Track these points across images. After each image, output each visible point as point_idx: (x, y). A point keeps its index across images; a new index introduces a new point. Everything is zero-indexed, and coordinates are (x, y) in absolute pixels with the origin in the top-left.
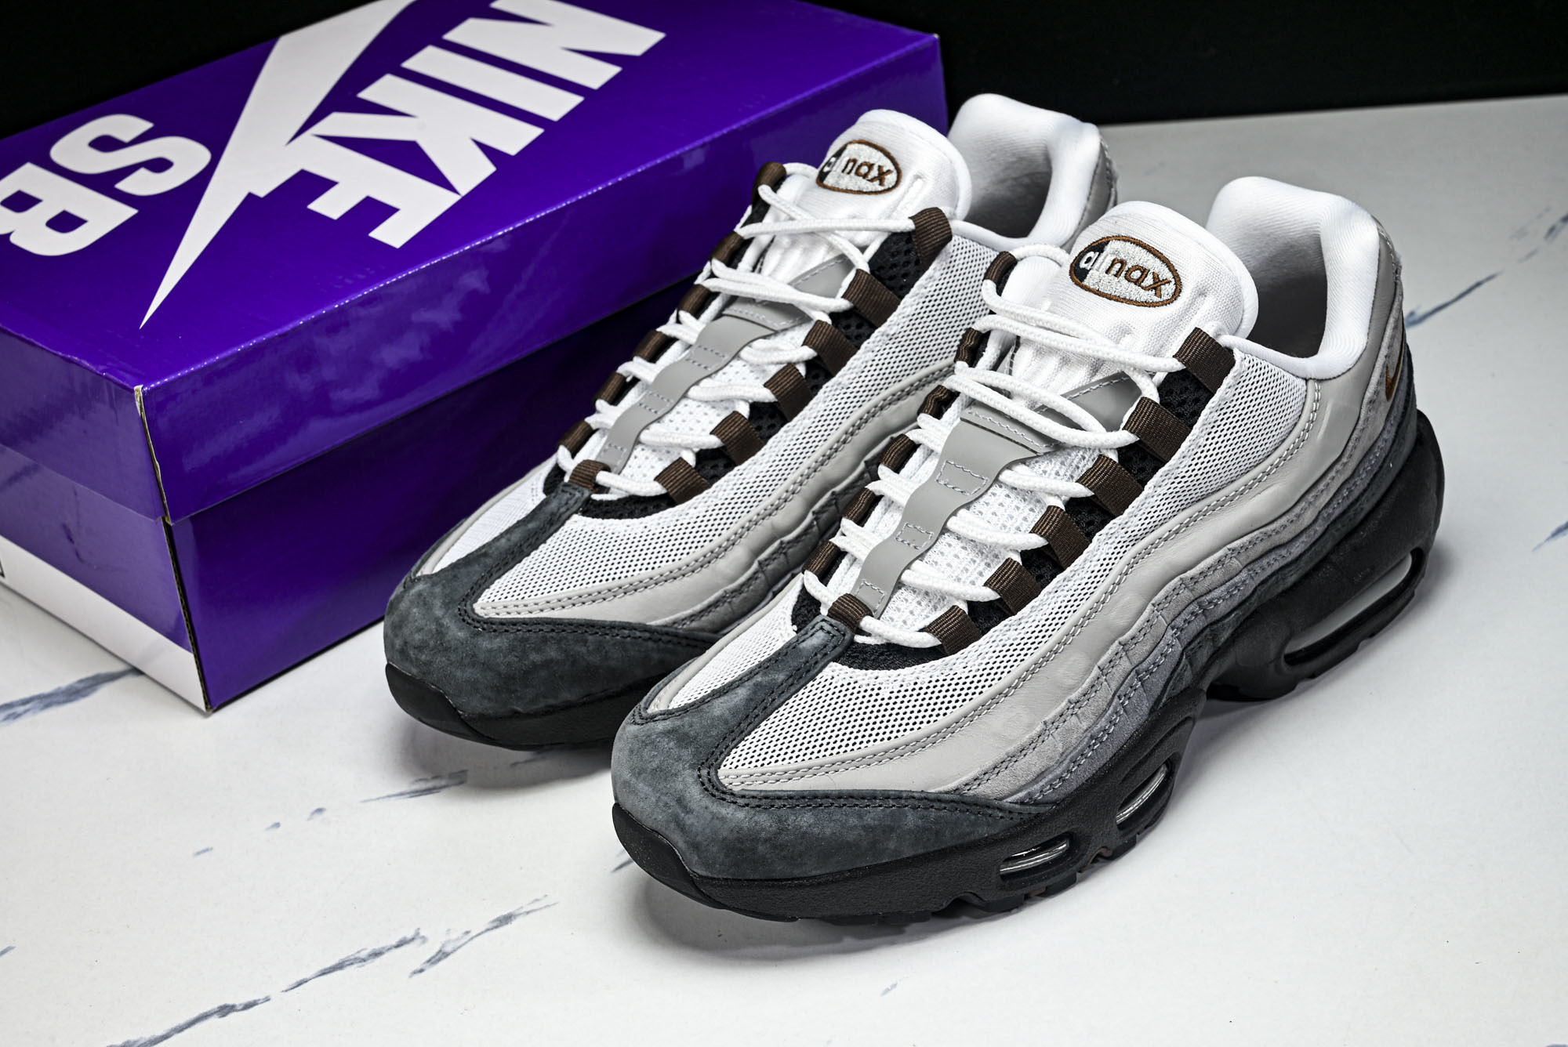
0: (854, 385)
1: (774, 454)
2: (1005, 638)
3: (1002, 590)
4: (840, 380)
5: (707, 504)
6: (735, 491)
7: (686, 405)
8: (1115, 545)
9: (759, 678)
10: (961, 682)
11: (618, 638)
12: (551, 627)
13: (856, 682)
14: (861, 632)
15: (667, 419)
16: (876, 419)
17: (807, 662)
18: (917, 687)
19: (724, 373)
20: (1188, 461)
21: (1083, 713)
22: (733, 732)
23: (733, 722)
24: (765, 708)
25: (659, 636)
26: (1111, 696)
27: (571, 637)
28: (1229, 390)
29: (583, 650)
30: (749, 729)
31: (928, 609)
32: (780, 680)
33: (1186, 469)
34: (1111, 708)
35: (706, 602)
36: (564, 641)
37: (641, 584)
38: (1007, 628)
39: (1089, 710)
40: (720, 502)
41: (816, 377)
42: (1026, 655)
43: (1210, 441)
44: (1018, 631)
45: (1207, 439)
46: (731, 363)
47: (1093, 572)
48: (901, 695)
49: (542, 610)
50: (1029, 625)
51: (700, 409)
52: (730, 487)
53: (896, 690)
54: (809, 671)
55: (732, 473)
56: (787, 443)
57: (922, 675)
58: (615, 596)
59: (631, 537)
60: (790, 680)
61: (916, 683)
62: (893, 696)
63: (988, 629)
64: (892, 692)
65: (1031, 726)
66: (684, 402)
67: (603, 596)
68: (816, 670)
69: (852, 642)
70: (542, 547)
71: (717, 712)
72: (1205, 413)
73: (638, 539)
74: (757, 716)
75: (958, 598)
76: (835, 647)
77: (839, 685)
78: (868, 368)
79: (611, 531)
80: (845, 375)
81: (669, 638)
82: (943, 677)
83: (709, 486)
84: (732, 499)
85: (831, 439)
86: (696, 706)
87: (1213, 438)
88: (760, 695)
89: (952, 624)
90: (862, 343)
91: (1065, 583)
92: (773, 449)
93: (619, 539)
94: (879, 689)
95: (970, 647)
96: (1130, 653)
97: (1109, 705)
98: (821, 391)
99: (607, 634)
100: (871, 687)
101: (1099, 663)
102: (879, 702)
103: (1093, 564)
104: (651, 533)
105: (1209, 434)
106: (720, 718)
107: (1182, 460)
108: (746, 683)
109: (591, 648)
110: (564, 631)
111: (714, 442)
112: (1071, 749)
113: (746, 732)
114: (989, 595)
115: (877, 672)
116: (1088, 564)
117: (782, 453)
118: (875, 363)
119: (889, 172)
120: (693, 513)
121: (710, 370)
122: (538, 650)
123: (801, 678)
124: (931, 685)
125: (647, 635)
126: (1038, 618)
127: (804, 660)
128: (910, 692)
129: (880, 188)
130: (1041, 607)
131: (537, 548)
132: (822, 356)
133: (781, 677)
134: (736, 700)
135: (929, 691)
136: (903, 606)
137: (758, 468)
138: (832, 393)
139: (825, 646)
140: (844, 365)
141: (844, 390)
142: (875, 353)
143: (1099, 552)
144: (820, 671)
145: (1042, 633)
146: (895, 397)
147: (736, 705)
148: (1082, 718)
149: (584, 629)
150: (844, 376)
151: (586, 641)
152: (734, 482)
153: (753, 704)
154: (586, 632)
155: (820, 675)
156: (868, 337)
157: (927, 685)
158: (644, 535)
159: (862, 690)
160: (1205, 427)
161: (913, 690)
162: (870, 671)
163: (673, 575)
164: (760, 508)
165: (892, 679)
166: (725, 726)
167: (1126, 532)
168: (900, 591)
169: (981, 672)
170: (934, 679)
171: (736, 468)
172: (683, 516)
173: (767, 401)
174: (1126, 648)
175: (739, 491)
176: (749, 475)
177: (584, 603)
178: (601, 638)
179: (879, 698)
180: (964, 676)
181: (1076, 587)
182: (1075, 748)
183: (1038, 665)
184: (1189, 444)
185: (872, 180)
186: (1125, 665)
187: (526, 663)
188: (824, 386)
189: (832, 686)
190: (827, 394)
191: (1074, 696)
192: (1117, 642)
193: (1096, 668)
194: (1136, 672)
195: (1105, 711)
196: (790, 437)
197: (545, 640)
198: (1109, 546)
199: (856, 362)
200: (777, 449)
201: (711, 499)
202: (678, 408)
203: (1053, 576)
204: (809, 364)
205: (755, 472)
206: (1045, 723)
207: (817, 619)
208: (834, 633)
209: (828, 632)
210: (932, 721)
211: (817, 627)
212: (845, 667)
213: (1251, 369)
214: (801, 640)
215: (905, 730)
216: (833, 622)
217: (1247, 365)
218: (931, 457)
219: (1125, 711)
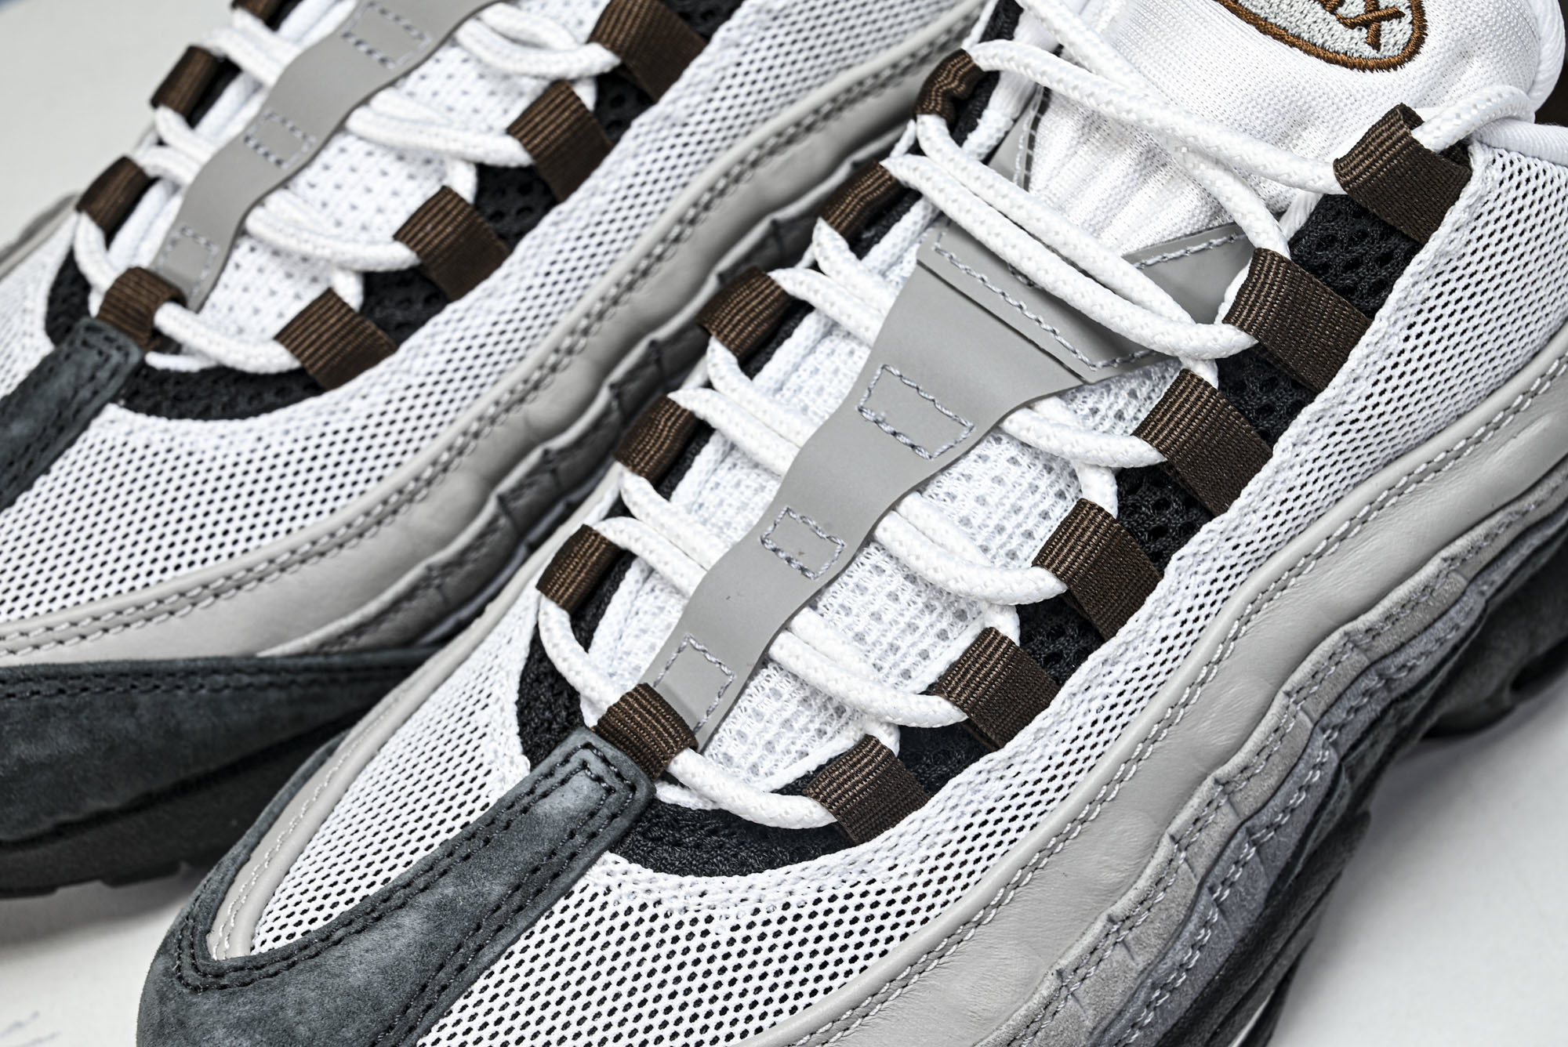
0: (697, 118)
1: (530, 273)
2: (979, 797)
3: (975, 704)
4: (670, 109)
5: (391, 386)
6: (447, 356)
7: (343, 150)
8: (1213, 575)
9: (447, 889)
10: (883, 899)
11: (203, 692)
12: (58, 684)
13: (658, 902)
14: (673, 781)
15: (302, 181)
16: (743, 187)
17: (553, 853)
18: (789, 914)
19: (423, 77)
20: (1364, 387)
21: (1137, 939)
22: (391, 1028)
23: (391, 1005)
24: (462, 967)
25: (289, 677)
26: (1193, 891)
27: (100, 702)
28: (1458, 235)
29: (130, 725)
30: (426, 1023)
31: (824, 716)
32: (493, 898)
33: (1362, 403)
34: (1195, 918)
35: (388, 596)
36: (87, 712)
37: (251, 575)
38: (984, 776)
39: (1150, 932)
40: (416, 381)
41: (619, 101)
42: (1021, 829)
43: (1412, 342)
44: (1005, 782)
45: (1407, 339)
46: (439, 55)
47: (1164, 640)
48: (755, 933)
49: (37, 647)
50: (1028, 766)
51: (372, 160)
52: (438, 347)
53: (743, 923)
54: (556, 876)
55: (440, 319)
56: (557, 247)
57: (800, 887)
58: (194, 605)
59: (229, 462)
60: (517, 898)
61: (786, 906)
62: (738, 935)
63: (944, 780)
64: (735, 928)
65: (1029, 984)
66: (339, 142)
67: (169, 608)
68: (572, 875)
69: (653, 801)
70: (42, 484)
71: (357, 976)
72: (1401, 284)
73: (242, 467)
74: (444, 988)
75: (879, 719)
76: (614, 816)
77: (621, 909)
78: (728, 82)
79: (187, 448)
80: (680, 98)
81: (310, 676)
82: (846, 889)
83: (393, 349)
84: (443, 372)
85: (650, 235)
86: (312, 951)
87: (1419, 336)
88: (452, 934)
89: (859, 783)
90: (714, 29)
91: (1107, 668)
92: (527, 262)
93: (202, 468)
94: (709, 919)
95: (903, 825)
96: (1238, 797)
97: (1191, 909)
98: (629, 134)
99: (179, 687)
100: (691, 915)
101: (1173, 829)
102: (708, 952)
103: (1166, 622)
104: (270, 453)
105: (1410, 327)
106: (363, 994)
107: (1351, 385)
108: (421, 899)
109: (146, 718)
110: (85, 689)
111: (401, 256)
112: (1112, 1016)
113: (419, 1031)
114: (942, 712)
115: (703, 882)
116: (1156, 624)
117: (545, 268)
118: (742, 70)
120: (359, 407)
121: (394, 69)
122: (31, 736)
123: (539, 891)
124: (820, 908)
125: (266, 678)
126: (1048, 752)
127: (546, 847)
128: (774, 927)
130: (1055, 728)
131: (29, 487)
132: (631, 65)
133: (496, 889)
134: (398, 944)
135: (816, 922)
136: (769, 707)
137: (497, 305)
138: (652, 136)
139: (592, 815)
140: (675, 76)
141: (677, 130)
142: (742, 49)
143: (1178, 597)
144: (582, 874)
145: (1057, 776)
146: (783, 139)
147: (399, 960)
148: (1135, 948)
149: (129, 681)
150: (677, 100)
151: (133, 708)
152: (445, 337)
153: (435, 958)
154: (133, 687)
155: (581, 883)
156: (728, 16)
157: (809, 908)
158: (257, 456)
159: (672, 922)
160: (1401, 314)
161: (782, 920)
162: (690, 878)
163: (318, 548)
164: (500, 391)
165: (736, 897)
166: (374, 1016)
167: (1235, 547)
168: (765, 672)
169: (925, 877)
170: (825, 896)
171: (450, 308)
172: (339, 415)
173: (513, 164)
174: (1230, 788)
175: (457, 356)
176: (478, 321)
177: (127, 625)
178: (165, 697)
179: (709, 941)
180: (889, 887)
181: (1128, 676)
182: (1120, 1014)
183: (1046, 853)
184: (1366, 351)
186: (1224, 820)
187: (7, 762)
188: (636, 123)
189: (607, 913)
190: (641, 140)
191: (1120, 907)
192: (1209, 781)
193: (1166, 840)
194: (1248, 829)
195: (1184, 923)
196: (562, 236)
197: (44, 713)
198: (1199, 578)
199: (700, 70)
200: (535, 262)
201: (396, 377)
202: (326, 156)
203: (1082, 656)
204: (603, 81)
205: (489, 312)
206: (1060, 973)
207: (575, 739)
208: (610, 781)
209: (599, 779)
210: (821, 991)
211: (574, 762)
212: (636, 867)
213: (1506, 184)
214: (539, 791)
215: (763, 1016)
216: (610, 751)
217: (1498, 176)
218: (844, 347)
219: (1222, 912)
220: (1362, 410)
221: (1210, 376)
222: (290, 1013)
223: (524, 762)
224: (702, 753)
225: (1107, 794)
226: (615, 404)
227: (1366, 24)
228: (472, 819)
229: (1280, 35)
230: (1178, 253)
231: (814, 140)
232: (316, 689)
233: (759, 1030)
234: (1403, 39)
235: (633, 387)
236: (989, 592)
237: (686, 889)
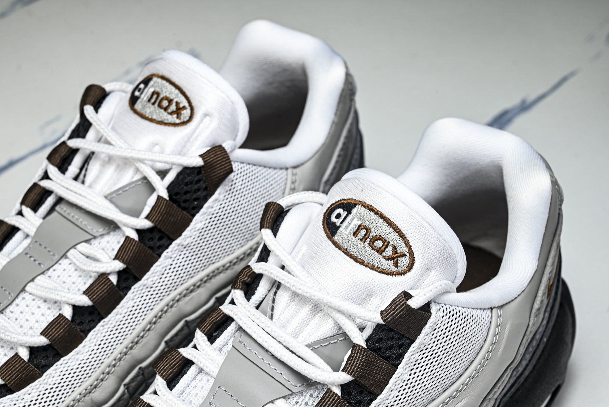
0: (156, 285)
1: (93, 345)
4: (145, 282)
5: (39, 390)
6: (61, 377)
7: (24, 299)
15: (8, 310)
16: (174, 309)
19: (54, 270)
20: (395, 393)
28: (427, 337)
33: (395, 399)
40: (49, 387)
41: (127, 279)
43: (412, 376)
45: (410, 375)
46: (60, 262)
51: (35, 302)
52: (58, 374)
55: (58, 363)
56: (103, 335)
66: (23, 295)
72: (407, 355)
78: (167, 271)
80: (149, 278)
83: (41, 376)
84: (59, 383)
85: (139, 328)
87: (415, 373)
90: (162, 252)
92: (92, 340)
98: (130, 292)
105: (411, 370)
107: (390, 393)
111: (43, 341)
117: (99, 342)
118: (172, 267)
119: (184, 108)
120: (28, 398)
121: (43, 267)
129: (178, 121)
132: (130, 267)
137: (81, 357)
138: (139, 292)
140: (148, 270)
141: (149, 289)
142: (172, 259)
146: (189, 291)
150: (148, 278)
152: (61, 370)
156: (167, 247)
160: (408, 366)
164: (81, 389)
171: (62, 359)
172: (20, 401)
173: (86, 305)
175: (65, 377)
176: (73, 363)
184: (395, 380)
185: (171, 113)
188: (133, 288)
190: (135, 294)
196: (106, 330)
199: (157, 268)
200: (95, 340)
201: (42, 386)
202: (17, 301)
204: (120, 273)
205: (77, 360)
213: (445, 317)
217: (442, 315)
218: (205, 378)
220: (395, 401)
221: (338, 391)
226: (126, 391)
227: (393, 259)
229: (362, 263)
230: (326, 344)
231: (200, 290)
234: (406, 264)
235: (133, 384)
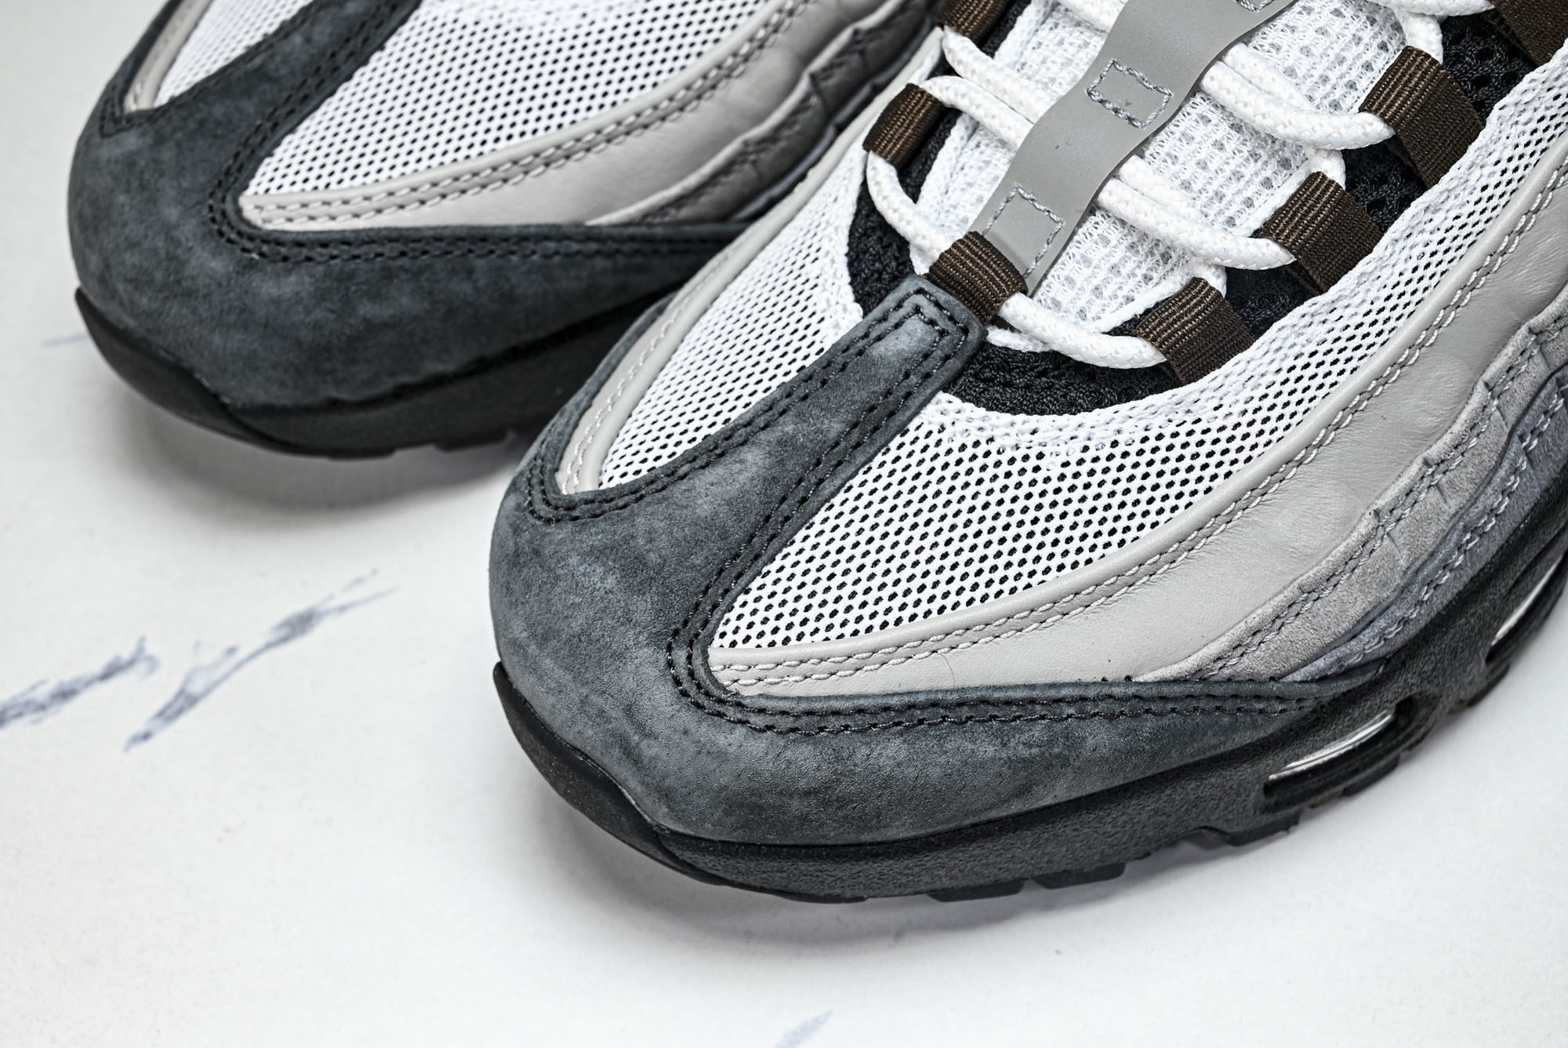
2: (1302, 340)
3: (1302, 246)
8: (1533, 125)
9: (787, 426)
10: (1209, 438)
11: (535, 258)
12: (399, 246)
13: (991, 440)
14: (1003, 324)
17: (889, 392)
18: (1118, 451)
21: (1451, 483)
22: (737, 555)
23: (737, 534)
24: (804, 500)
25: (615, 246)
26: (1504, 439)
27: (439, 265)
29: (466, 288)
30: (770, 551)
31: (1150, 262)
32: (832, 435)
34: (1506, 464)
35: (707, 169)
36: (426, 275)
37: (579, 145)
38: (1307, 319)
39: (1463, 475)
42: (1342, 372)
44: (1328, 326)
47: (1484, 188)
48: (1084, 469)
49: (379, 211)
50: (1350, 311)
53: (1073, 460)
54: (892, 414)
57: (1128, 426)
58: (526, 173)
59: (556, 37)
60: (855, 436)
61: (1115, 444)
62: (1069, 471)
63: (1267, 324)
64: (1066, 464)
65: (1347, 523)
67: (503, 175)
68: (908, 414)
69: (984, 345)
70: (377, 60)
71: (704, 508)
73: (569, 42)
74: (787, 519)
75: (1207, 262)
76: (947, 358)
77: (956, 446)
79: (515, 24)
81: (636, 246)
82: (1172, 428)
86: (659, 485)
88: (794, 468)
89: (1189, 322)
91: (1429, 216)
93: (530, 43)
94: (1040, 456)
95: (1228, 367)
96: (1550, 347)
97: (1502, 456)
99: (512, 253)
100: (1023, 452)
101: (1487, 376)
102: (1040, 487)
103: (1487, 170)
104: (595, 29)
106: (709, 524)
108: (763, 436)
109: (482, 283)
110: (425, 252)
112: (1425, 557)
113: (764, 558)
114: (1270, 255)
115: (1034, 420)
116: (1477, 172)
122: (376, 296)
123: (876, 429)
124: (1148, 446)
125: (593, 246)
126: (1371, 296)
127: (882, 387)
128: (1103, 464)
130: (1378, 274)
131: (365, 62)
133: (834, 427)
134: (742, 478)
135: (1144, 459)
136: (1097, 254)
139: (926, 356)
143: (1499, 146)
144: (917, 413)
145: (1378, 321)
147: (743, 492)
148: (1448, 492)
149: (466, 246)
151: (470, 271)
153: (778, 491)
154: (470, 251)
155: (916, 422)
157: (1137, 446)
158: (582, 32)
159: (1005, 458)
161: (1110, 457)
162: (1022, 417)
163: (642, 120)
165: (1066, 434)
166: (721, 544)
167: (1556, 98)
168: (1093, 219)
169: (1249, 417)
170: (1152, 434)
174: (1543, 338)
177: (463, 192)
178: (500, 262)
179: (1040, 476)
180: (1215, 426)
181: (1448, 223)
182: (1432, 555)
183: (1366, 395)
186: (1536, 370)
187: (352, 321)
189: (942, 450)
191: (1435, 451)
192: (1524, 330)
193: (1480, 387)
194: (1558, 380)
195: (1495, 470)
197: (388, 274)
198: (1520, 128)
203: (1405, 203)
206: (1377, 513)
207: (907, 286)
208: (943, 324)
209: (932, 323)
210: (1148, 526)
211: (908, 307)
212: (969, 406)
214: (873, 335)
215: (1093, 548)
216: (942, 296)
219: (1530, 461)
222: (641, 542)
223: (856, 310)
224: (1031, 297)
225: (1426, 340)
228: (808, 363)
232: (638, 260)
233: (1089, 561)
236: (1318, 135)
237: (1018, 426)
